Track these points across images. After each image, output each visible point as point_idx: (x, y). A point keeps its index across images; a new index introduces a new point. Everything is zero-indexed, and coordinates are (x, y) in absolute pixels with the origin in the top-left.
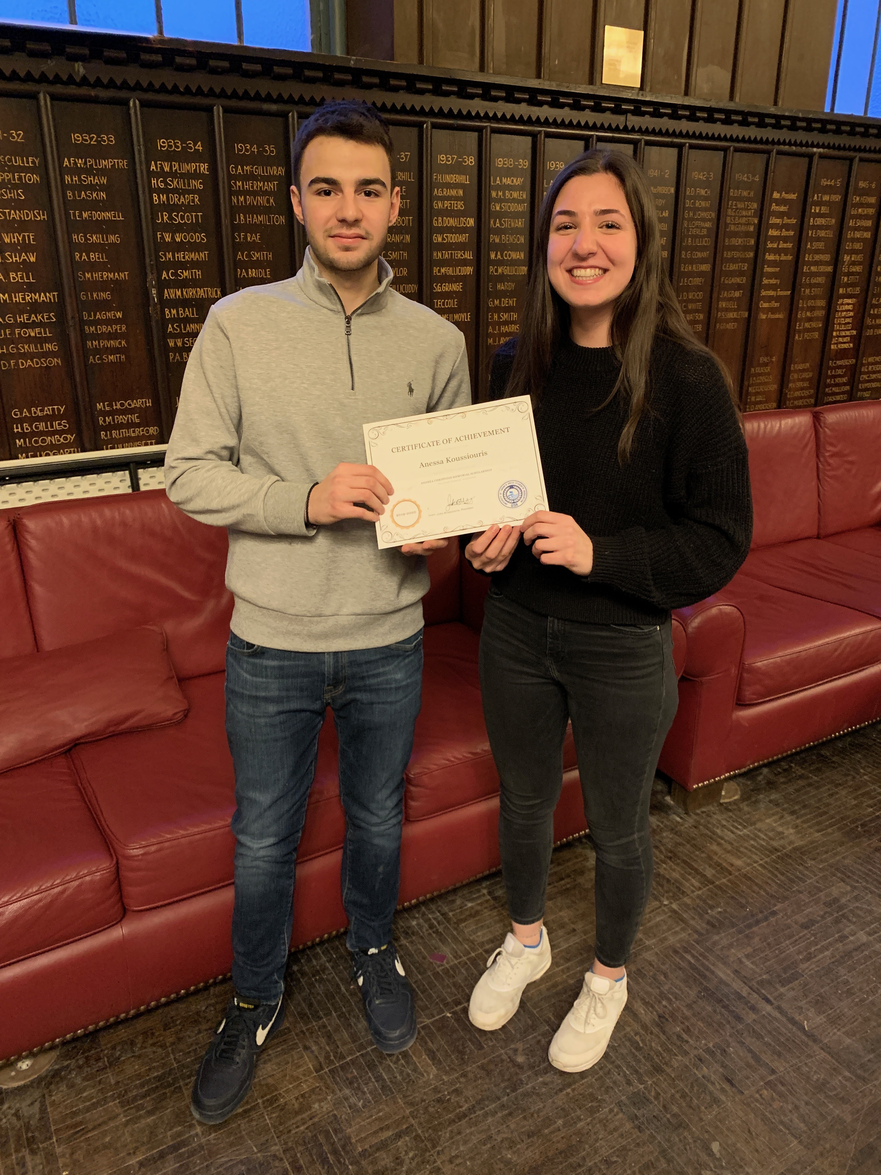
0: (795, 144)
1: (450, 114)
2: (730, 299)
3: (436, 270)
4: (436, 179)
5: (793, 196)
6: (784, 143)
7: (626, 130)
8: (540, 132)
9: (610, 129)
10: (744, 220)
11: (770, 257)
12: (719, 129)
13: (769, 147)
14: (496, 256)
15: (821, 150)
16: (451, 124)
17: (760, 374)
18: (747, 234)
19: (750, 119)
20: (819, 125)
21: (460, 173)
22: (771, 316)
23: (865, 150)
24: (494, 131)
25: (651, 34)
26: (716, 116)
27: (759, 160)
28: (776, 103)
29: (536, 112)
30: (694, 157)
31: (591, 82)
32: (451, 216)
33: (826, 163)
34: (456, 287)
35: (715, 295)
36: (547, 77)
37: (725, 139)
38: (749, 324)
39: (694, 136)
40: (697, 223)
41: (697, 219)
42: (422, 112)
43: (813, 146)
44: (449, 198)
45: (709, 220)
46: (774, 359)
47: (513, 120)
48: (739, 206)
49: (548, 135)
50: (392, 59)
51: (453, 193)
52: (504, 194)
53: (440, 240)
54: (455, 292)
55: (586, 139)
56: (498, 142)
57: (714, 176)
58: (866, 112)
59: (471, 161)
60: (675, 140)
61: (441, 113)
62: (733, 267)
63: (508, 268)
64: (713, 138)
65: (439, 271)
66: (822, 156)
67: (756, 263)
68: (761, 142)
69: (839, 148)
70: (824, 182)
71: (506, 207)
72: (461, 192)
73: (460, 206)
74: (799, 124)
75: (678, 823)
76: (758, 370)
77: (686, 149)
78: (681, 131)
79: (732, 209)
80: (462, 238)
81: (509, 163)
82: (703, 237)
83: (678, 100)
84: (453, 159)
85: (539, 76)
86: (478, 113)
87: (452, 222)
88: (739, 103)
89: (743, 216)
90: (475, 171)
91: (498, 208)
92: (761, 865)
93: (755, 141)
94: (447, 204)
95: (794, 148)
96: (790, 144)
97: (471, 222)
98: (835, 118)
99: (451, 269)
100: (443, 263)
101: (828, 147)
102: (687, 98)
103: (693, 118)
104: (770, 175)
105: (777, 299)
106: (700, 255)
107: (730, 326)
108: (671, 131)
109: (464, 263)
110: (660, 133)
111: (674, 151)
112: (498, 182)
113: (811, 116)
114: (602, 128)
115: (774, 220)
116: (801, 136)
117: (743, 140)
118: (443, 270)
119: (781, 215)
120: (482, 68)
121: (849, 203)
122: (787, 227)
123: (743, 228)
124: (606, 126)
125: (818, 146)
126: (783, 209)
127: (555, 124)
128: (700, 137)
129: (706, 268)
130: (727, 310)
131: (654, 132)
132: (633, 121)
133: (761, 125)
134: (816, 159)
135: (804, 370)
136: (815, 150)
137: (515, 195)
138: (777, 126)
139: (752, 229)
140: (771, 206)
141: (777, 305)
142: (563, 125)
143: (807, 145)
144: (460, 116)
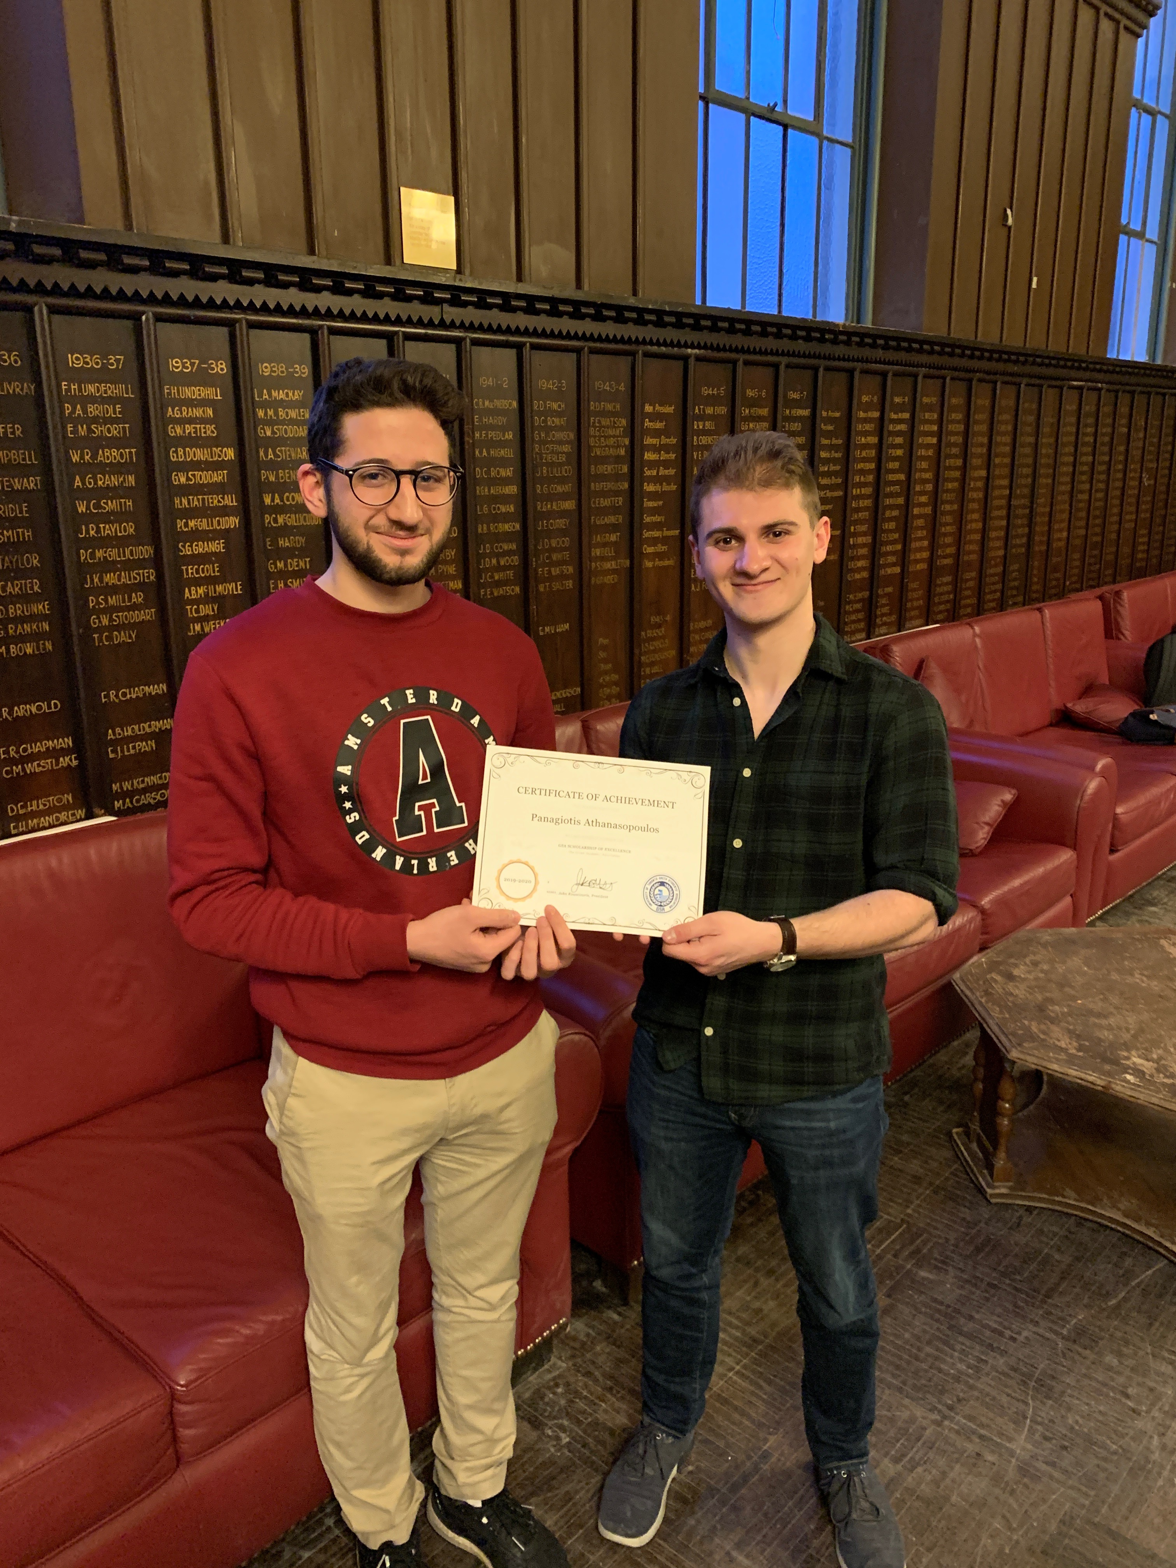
0: (665, 344)
1: (182, 301)
2: (605, 545)
3: (180, 524)
4: (169, 394)
5: (670, 410)
6: (651, 343)
7: (442, 325)
8: (321, 327)
9: (420, 323)
10: (612, 441)
11: (650, 488)
12: (566, 324)
13: (633, 347)
14: (273, 500)
15: (697, 351)
16: (183, 316)
17: (653, 639)
18: (618, 459)
19: (606, 313)
20: (691, 321)
21: (205, 384)
22: (658, 563)
23: (748, 351)
24: (252, 325)
25: (464, 200)
26: (562, 308)
27: (624, 363)
28: (635, 293)
29: (311, 300)
30: (539, 361)
31: (388, 261)
32: (198, 446)
33: (704, 367)
34: (216, 546)
35: (585, 540)
36: (324, 253)
37: (576, 337)
38: (632, 574)
39: (535, 333)
40: (550, 446)
41: (552, 442)
42: (136, 297)
43: (686, 346)
44: (191, 421)
45: (568, 442)
46: (668, 618)
47: (278, 310)
48: (603, 423)
49: (333, 331)
50: (81, 221)
51: (198, 412)
52: (276, 413)
53: (183, 480)
54: (215, 554)
55: (390, 337)
56: (261, 341)
57: (568, 384)
58: (743, 305)
59: (221, 367)
60: (511, 339)
61: (167, 300)
62: (605, 502)
63: (293, 516)
64: (560, 336)
65: (186, 525)
66: (698, 359)
67: (633, 495)
68: (622, 341)
69: (718, 349)
70: (706, 391)
71: (281, 431)
72: (210, 412)
73: (210, 430)
74: (667, 319)
75: (615, 1323)
76: (650, 633)
77: (526, 350)
78: (517, 327)
79: (595, 427)
80: (218, 477)
81: (280, 369)
82: (561, 465)
83: (510, 287)
84: (192, 364)
85: (312, 251)
86: (225, 301)
87: (200, 454)
88: (589, 292)
89: (610, 436)
90: (229, 380)
91: (269, 433)
92: (737, 1373)
93: (615, 340)
94: (189, 429)
95: (663, 349)
96: (658, 344)
97: (230, 454)
98: (708, 312)
99: (205, 520)
100: (190, 513)
101: (705, 347)
102: (520, 284)
103: (531, 310)
104: (638, 383)
105: (664, 540)
106: (560, 489)
107: (609, 579)
108: (504, 327)
109: (224, 511)
110: (490, 329)
111: (512, 352)
112: (266, 397)
113: (680, 309)
114: (409, 322)
115: (649, 441)
116: (671, 334)
117: (600, 339)
118: (192, 523)
119: (657, 433)
120: (226, 238)
121: (737, 418)
122: (666, 448)
123: (612, 452)
124: (415, 319)
125: (692, 347)
126: (659, 425)
127: (341, 316)
128: (543, 334)
129: (570, 505)
130: (603, 559)
131: (481, 328)
132: (452, 313)
133: (620, 319)
134: (692, 361)
135: (707, 629)
136: (689, 351)
137: (293, 414)
138: (640, 321)
139: (622, 452)
140: (643, 423)
141: (664, 548)
142: (353, 317)
143: (679, 345)
144: (197, 303)
